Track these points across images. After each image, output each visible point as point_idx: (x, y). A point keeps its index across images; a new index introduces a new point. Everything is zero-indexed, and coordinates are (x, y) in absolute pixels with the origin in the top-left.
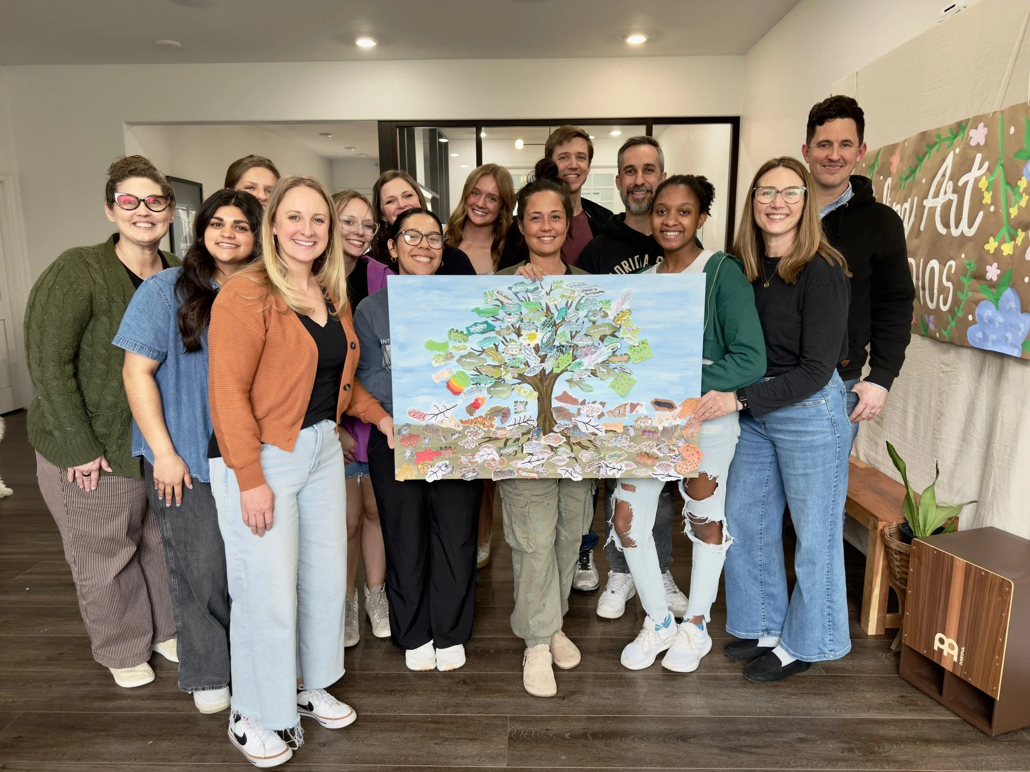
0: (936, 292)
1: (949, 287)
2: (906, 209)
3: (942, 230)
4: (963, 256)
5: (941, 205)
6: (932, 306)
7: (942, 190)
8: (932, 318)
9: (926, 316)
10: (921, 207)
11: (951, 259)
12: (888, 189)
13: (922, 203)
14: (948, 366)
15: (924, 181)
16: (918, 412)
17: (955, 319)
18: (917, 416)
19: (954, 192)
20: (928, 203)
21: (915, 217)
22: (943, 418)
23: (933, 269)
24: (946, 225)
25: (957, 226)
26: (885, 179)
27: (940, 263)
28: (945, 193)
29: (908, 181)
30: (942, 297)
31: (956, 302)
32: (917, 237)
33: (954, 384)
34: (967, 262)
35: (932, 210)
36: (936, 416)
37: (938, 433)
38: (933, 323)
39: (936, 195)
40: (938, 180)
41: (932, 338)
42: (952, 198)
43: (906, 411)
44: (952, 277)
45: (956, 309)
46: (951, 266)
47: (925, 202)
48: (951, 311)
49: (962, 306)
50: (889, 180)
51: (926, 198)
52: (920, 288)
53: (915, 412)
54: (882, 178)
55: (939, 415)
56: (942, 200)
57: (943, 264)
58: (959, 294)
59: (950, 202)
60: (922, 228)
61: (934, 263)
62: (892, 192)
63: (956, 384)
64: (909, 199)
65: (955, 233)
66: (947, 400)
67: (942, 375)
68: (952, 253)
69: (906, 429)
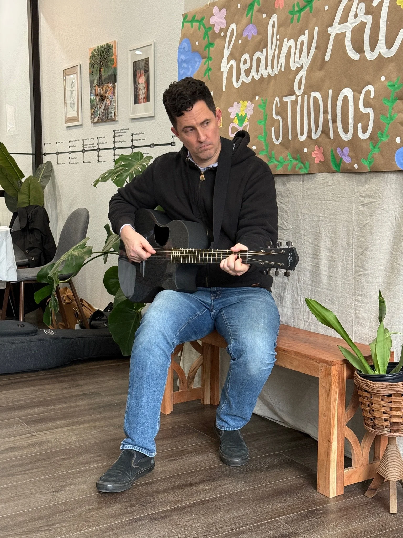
0: (351, 121)
1: (369, 113)
2: (302, 43)
3: (355, 56)
4: (383, 78)
5: (351, 30)
6: (345, 137)
7: (352, 14)
8: (346, 150)
9: (338, 150)
10: (324, 36)
11: (369, 84)
12: (273, 26)
13: (326, 31)
14: (369, 197)
15: (326, 8)
16: (333, 253)
17: (379, 144)
18: (333, 257)
19: (367, 13)
20: (333, 31)
21: (317, 48)
22: (367, 253)
23: (346, 98)
24: (359, 49)
25: (373, 49)
26: (269, 17)
27: (353, 91)
28: (356, 16)
29: (302, 13)
30: (360, 125)
31: (378, 127)
32: (321, 69)
33: (379, 214)
34: (387, 83)
35: (340, 37)
36: (358, 252)
37: (362, 270)
38: (348, 156)
39: (344, 20)
40: (344, 4)
41: (349, 171)
42: (365, 21)
43: (318, 255)
44: (372, 102)
45: (379, 135)
46: (368, 92)
47: (330, 30)
48: (371, 138)
49: (385, 132)
50: (274, 18)
51: (331, 25)
52: (330, 121)
53: (328, 254)
54: (264, 16)
55: (361, 250)
56: (352, 23)
57: (357, 91)
58: (382, 118)
59: (363, 25)
60: (327, 58)
61: (347, 92)
62: (281, 29)
63: (381, 214)
64: (307, 32)
65: (370, 56)
66: (371, 232)
67: (362, 208)
68: (368, 78)
69: (319, 274)
